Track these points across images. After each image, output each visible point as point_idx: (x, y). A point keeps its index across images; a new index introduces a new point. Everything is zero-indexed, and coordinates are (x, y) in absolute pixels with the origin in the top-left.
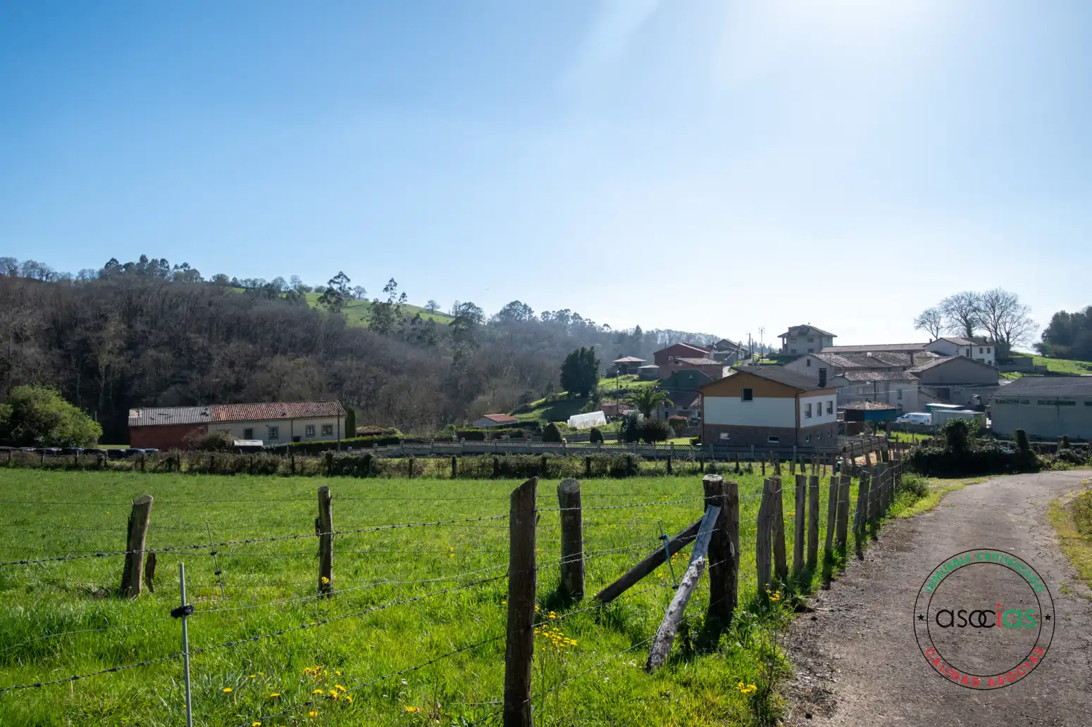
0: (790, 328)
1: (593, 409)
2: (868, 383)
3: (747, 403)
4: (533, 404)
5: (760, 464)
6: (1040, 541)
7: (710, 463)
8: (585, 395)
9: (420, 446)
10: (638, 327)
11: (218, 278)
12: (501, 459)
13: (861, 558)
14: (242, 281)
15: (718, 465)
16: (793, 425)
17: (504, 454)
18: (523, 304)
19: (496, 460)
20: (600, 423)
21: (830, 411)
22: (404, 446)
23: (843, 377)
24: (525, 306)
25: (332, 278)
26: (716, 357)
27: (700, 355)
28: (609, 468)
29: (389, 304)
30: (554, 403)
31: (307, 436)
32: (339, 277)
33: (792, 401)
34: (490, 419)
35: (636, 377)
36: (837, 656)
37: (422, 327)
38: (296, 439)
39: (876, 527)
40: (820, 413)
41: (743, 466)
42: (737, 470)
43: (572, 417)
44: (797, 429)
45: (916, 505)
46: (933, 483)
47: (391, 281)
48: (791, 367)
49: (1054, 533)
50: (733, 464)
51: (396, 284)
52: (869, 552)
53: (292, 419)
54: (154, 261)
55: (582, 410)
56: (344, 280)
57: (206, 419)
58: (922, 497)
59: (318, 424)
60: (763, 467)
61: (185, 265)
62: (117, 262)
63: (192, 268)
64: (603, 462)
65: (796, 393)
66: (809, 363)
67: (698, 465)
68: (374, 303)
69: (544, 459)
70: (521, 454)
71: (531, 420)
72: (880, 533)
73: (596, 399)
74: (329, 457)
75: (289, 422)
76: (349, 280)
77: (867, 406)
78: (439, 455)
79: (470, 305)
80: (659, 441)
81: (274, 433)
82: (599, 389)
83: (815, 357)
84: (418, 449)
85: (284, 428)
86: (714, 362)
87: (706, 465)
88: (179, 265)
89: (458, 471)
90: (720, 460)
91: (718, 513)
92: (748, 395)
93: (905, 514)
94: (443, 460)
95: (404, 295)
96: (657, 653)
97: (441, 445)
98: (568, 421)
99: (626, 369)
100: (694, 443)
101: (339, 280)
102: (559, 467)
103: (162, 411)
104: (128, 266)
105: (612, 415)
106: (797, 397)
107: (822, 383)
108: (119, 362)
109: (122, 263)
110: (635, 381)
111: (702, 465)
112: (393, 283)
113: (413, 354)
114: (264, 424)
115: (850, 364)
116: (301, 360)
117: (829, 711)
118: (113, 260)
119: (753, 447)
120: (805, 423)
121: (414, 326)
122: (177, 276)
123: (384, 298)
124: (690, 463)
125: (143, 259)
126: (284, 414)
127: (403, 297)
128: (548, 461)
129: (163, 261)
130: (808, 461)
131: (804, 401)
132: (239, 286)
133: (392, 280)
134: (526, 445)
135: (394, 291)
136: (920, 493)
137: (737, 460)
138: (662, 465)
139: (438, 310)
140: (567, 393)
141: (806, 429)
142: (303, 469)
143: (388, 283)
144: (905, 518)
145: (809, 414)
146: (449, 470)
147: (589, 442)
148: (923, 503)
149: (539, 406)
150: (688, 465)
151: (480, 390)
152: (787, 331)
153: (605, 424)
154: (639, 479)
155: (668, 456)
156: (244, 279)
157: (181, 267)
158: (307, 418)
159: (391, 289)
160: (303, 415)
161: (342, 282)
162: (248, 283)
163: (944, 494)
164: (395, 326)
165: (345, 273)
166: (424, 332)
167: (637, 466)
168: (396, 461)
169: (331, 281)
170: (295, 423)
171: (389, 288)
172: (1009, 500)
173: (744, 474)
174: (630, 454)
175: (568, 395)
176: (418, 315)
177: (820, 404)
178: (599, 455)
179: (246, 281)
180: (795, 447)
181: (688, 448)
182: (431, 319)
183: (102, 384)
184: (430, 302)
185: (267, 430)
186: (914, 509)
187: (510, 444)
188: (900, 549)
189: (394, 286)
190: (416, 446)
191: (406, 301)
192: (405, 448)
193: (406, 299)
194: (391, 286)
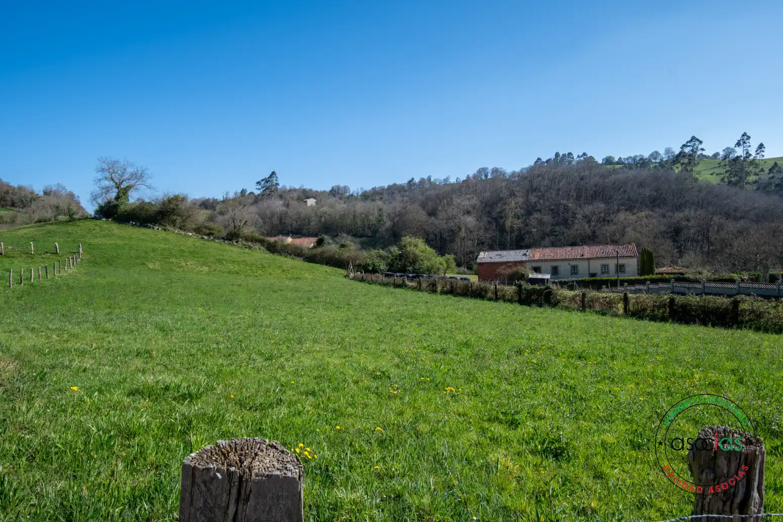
11: (607, 160)
14: (624, 159)
22: (675, 284)
25: (685, 143)
31: (603, 273)
32: (691, 141)
38: (593, 275)
47: (743, 135)
51: (749, 138)
53: (588, 259)
54: (564, 155)
56: (697, 143)
57: (524, 258)
59: (612, 264)
61: (584, 154)
62: (541, 160)
63: (589, 156)
74: (520, 286)
75: (587, 262)
76: (701, 142)
81: (574, 270)
84: (689, 289)
85: (582, 267)
88: (580, 155)
95: (761, 146)
97: (713, 285)
101: (692, 144)
103: (499, 252)
104: (548, 161)
108: (518, 223)
109: (544, 160)
112: (745, 137)
114: (566, 263)
116: (643, 214)
118: (539, 159)
121: (771, 175)
122: (578, 163)
123: (739, 152)
125: (557, 155)
126: (583, 255)
127: (760, 148)
129: (570, 154)
132: (623, 163)
133: (745, 134)
135: (749, 144)
142: (504, 295)
143: (740, 138)
146: (621, 308)
156: (626, 157)
157: (582, 156)
158: (602, 258)
159: (744, 143)
160: (599, 255)
161: (695, 144)
162: (630, 160)
164: (751, 177)
165: (697, 137)
169: (684, 146)
170: (591, 262)
171: (741, 142)
176: (776, 164)
179: (628, 159)
183: (509, 238)
185: (569, 268)
189: (747, 139)
190: (687, 285)
191: (763, 151)
192: (676, 286)
193: (763, 149)
194: (744, 139)
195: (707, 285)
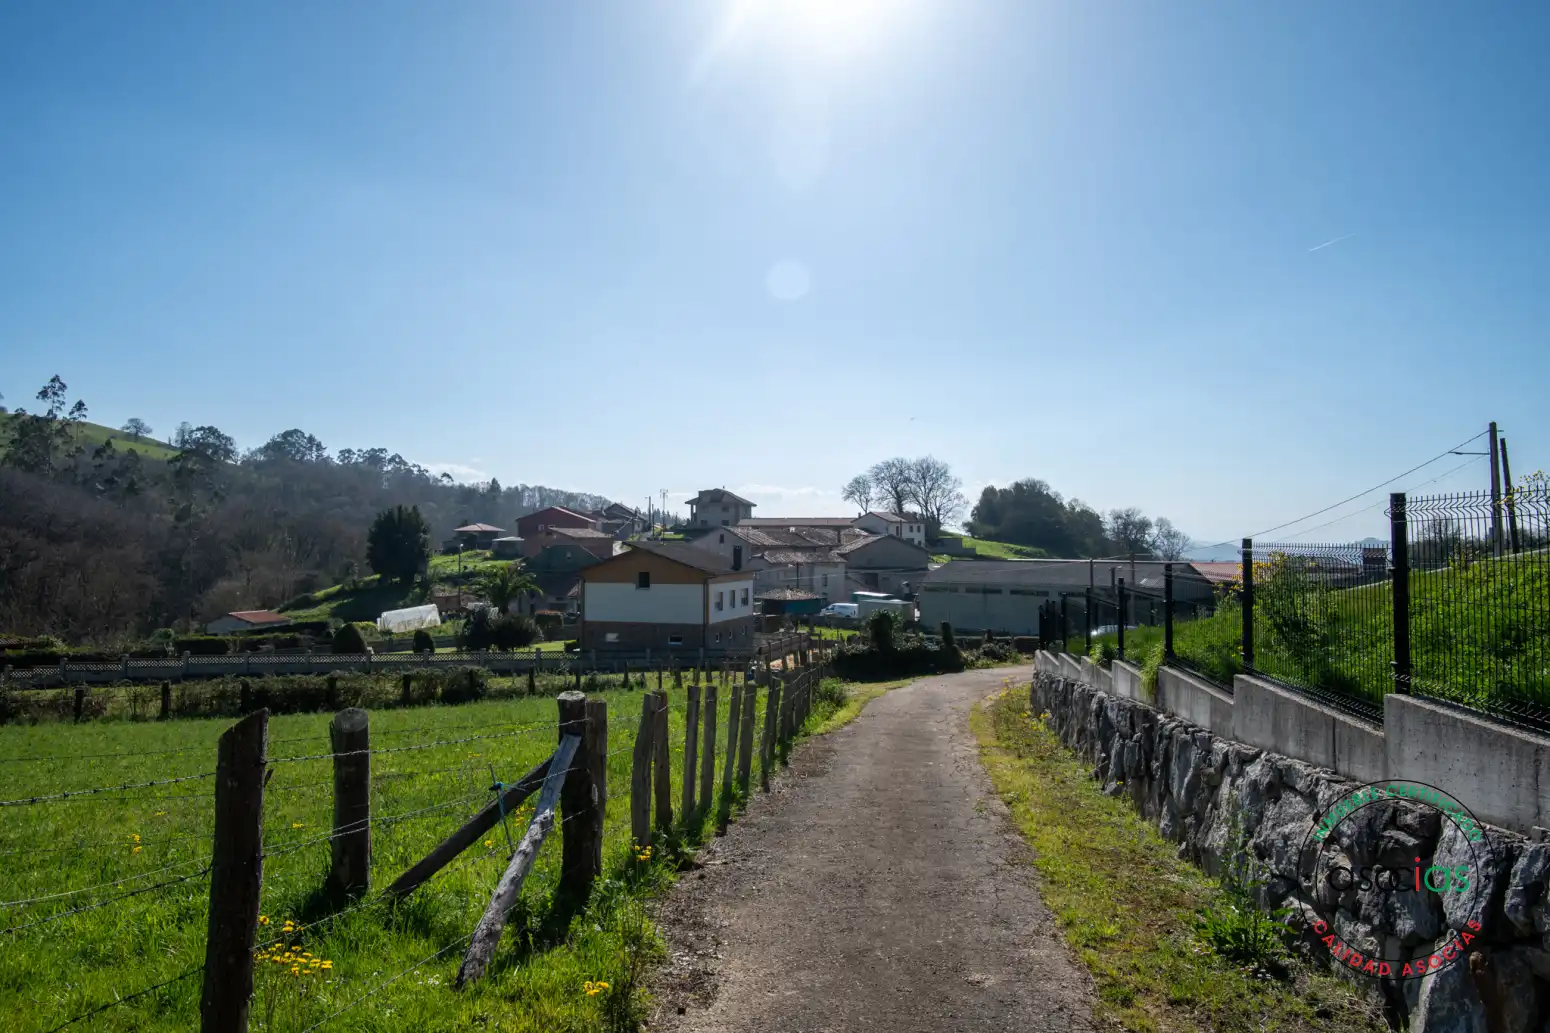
0: (700, 493)
1: (420, 601)
2: (790, 566)
3: (643, 592)
4: (320, 594)
5: (656, 674)
6: (960, 751)
7: (589, 676)
8: (408, 582)
9: (101, 667)
10: (494, 481)
12: (255, 684)
13: (767, 789)
15: (601, 678)
16: (700, 621)
17: (260, 676)
18: (307, 435)
19: (246, 686)
20: (430, 622)
21: (745, 601)
22: (69, 667)
23: (762, 557)
24: (311, 439)
26: (606, 528)
27: (584, 525)
28: (439, 690)
29: (50, 418)
30: (356, 592)
33: (699, 588)
34: (239, 619)
35: (488, 554)
36: (726, 923)
37: (115, 464)
39: (787, 748)
40: (733, 604)
41: (633, 677)
42: (625, 684)
43: (385, 614)
44: (705, 625)
45: (835, 717)
46: (855, 690)
47: (53, 380)
48: (699, 543)
49: (974, 742)
50: (621, 676)
51: (63, 387)
52: (776, 782)
55: (401, 603)
58: (841, 707)
60: (660, 679)
64: (430, 681)
65: (704, 577)
66: (722, 539)
67: (573, 679)
68: (17, 416)
69: (332, 681)
70: (292, 674)
71: (315, 620)
72: (791, 756)
73: (426, 586)
77: (789, 595)
78: (137, 680)
79: (212, 431)
80: (519, 646)
82: (430, 572)
83: (729, 531)
84: (97, 673)
86: (602, 535)
87: (583, 679)
89: (173, 706)
90: (603, 670)
91: (577, 744)
92: (644, 581)
93: (821, 729)
94: (141, 689)
95: (80, 406)
96: (474, 959)
97: (143, 663)
98: (378, 620)
99: (473, 542)
100: (569, 648)
102: (357, 693)
105: (449, 611)
106: (705, 583)
107: (737, 566)
110: (486, 559)
111: (578, 680)
112: (57, 385)
113: (96, 509)
115: (769, 541)
117: (706, 1000)
119: (648, 651)
120: (715, 617)
121: (98, 461)
123: (39, 409)
124: (561, 677)
127: (78, 410)
128: (339, 684)
130: (716, 669)
131: (715, 588)
133: (55, 379)
134: (303, 660)
135: (61, 399)
136: (839, 702)
137: (625, 670)
138: (520, 682)
139: (149, 436)
140: (378, 576)
141: (716, 626)
143: (47, 383)
144: (822, 734)
145: (719, 606)
146: (154, 708)
147: (411, 652)
148: (842, 714)
149: (329, 598)
150: (559, 680)
151: (220, 570)
152: (697, 496)
153: (439, 623)
154: (488, 703)
155: (530, 669)
159: (55, 394)
163: (865, 703)
164: (59, 459)
166: (120, 473)
167: (482, 685)
168: (50, 693)
171: (50, 392)
172: (932, 704)
173: (635, 689)
174: (476, 668)
175: (379, 580)
176: (108, 444)
177: (733, 592)
178: (424, 671)
180: (701, 650)
181: (560, 656)
182: (132, 452)
184: (132, 420)
186: (831, 723)
187: (275, 659)
188: (813, 774)
189: (60, 388)
190: (93, 667)
191: (85, 416)
192: (71, 670)
193: (84, 413)
194: (53, 389)
195: (132, 664)
